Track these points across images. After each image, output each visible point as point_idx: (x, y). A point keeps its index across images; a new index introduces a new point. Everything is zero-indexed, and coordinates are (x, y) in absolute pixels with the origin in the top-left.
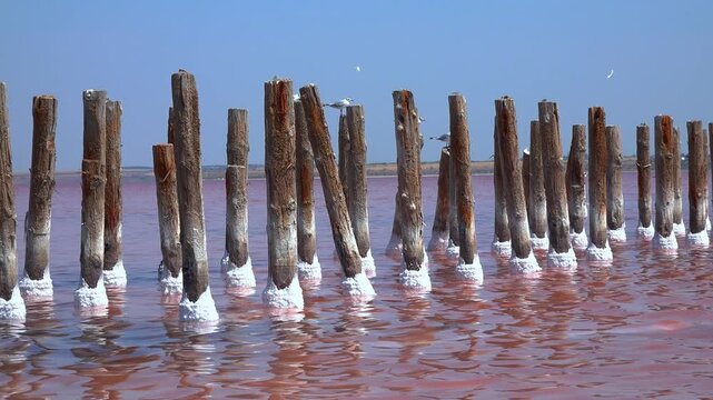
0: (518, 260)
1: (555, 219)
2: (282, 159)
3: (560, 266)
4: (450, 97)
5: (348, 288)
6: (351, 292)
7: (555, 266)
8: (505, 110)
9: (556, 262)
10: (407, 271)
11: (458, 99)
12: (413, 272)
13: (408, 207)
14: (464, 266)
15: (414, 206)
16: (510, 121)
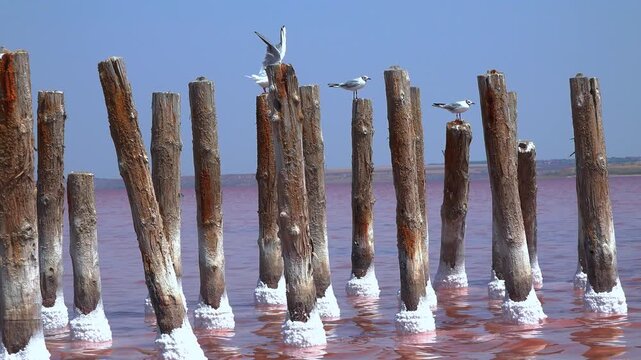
0: (511, 303)
1: (592, 243)
2: (10, 166)
3: (600, 312)
4: (386, 72)
5: (161, 348)
6: (166, 355)
7: (592, 311)
8: (489, 90)
9: (594, 305)
10: (289, 322)
11: (395, 76)
12: (298, 324)
13: (290, 231)
14: (405, 313)
15: (297, 229)
16: (498, 106)
